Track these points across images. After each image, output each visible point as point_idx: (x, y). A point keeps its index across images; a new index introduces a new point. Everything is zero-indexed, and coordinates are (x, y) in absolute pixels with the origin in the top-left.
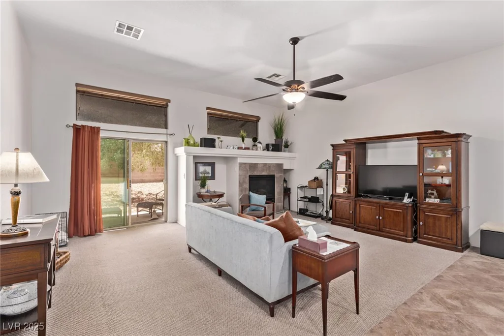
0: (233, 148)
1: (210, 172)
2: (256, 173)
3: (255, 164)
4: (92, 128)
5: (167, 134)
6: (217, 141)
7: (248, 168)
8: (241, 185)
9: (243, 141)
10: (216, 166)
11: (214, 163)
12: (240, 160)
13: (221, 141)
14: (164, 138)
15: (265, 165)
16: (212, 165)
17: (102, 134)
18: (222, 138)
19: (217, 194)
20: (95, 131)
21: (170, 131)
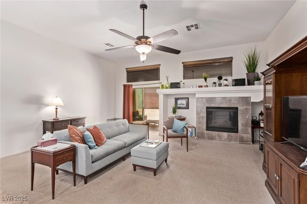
0: (192, 87)
1: (186, 104)
2: (213, 105)
3: (213, 98)
7: (205, 101)
8: (198, 114)
9: (206, 81)
11: (188, 98)
12: (197, 96)
13: (184, 83)
15: (224, 98)
19: (182, 118)
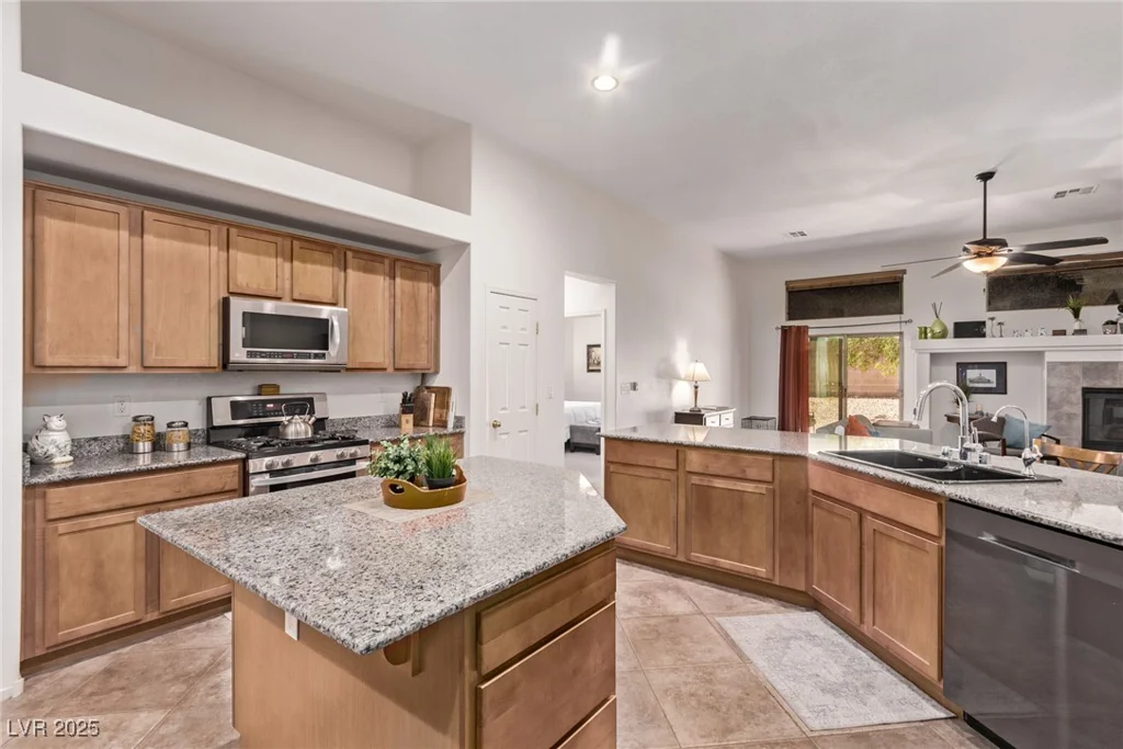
1: (995, 381)
2: (1109, 384)
3: (1106, 363)
4: (799, 328)
5: (901, 322)
6: (988, 324)
7: (1078, 373)
8: (1054, 406)
9: (1077, 315)
10: (1010, 369)
11: (1005, 363)
12: (1050, 357)
13: (1000, 324)
14: (896, 328)
16: (1001, 368)
17: (811, 333)
18: (1000, 315)
20: (802, 331)
21: (904, 317)
